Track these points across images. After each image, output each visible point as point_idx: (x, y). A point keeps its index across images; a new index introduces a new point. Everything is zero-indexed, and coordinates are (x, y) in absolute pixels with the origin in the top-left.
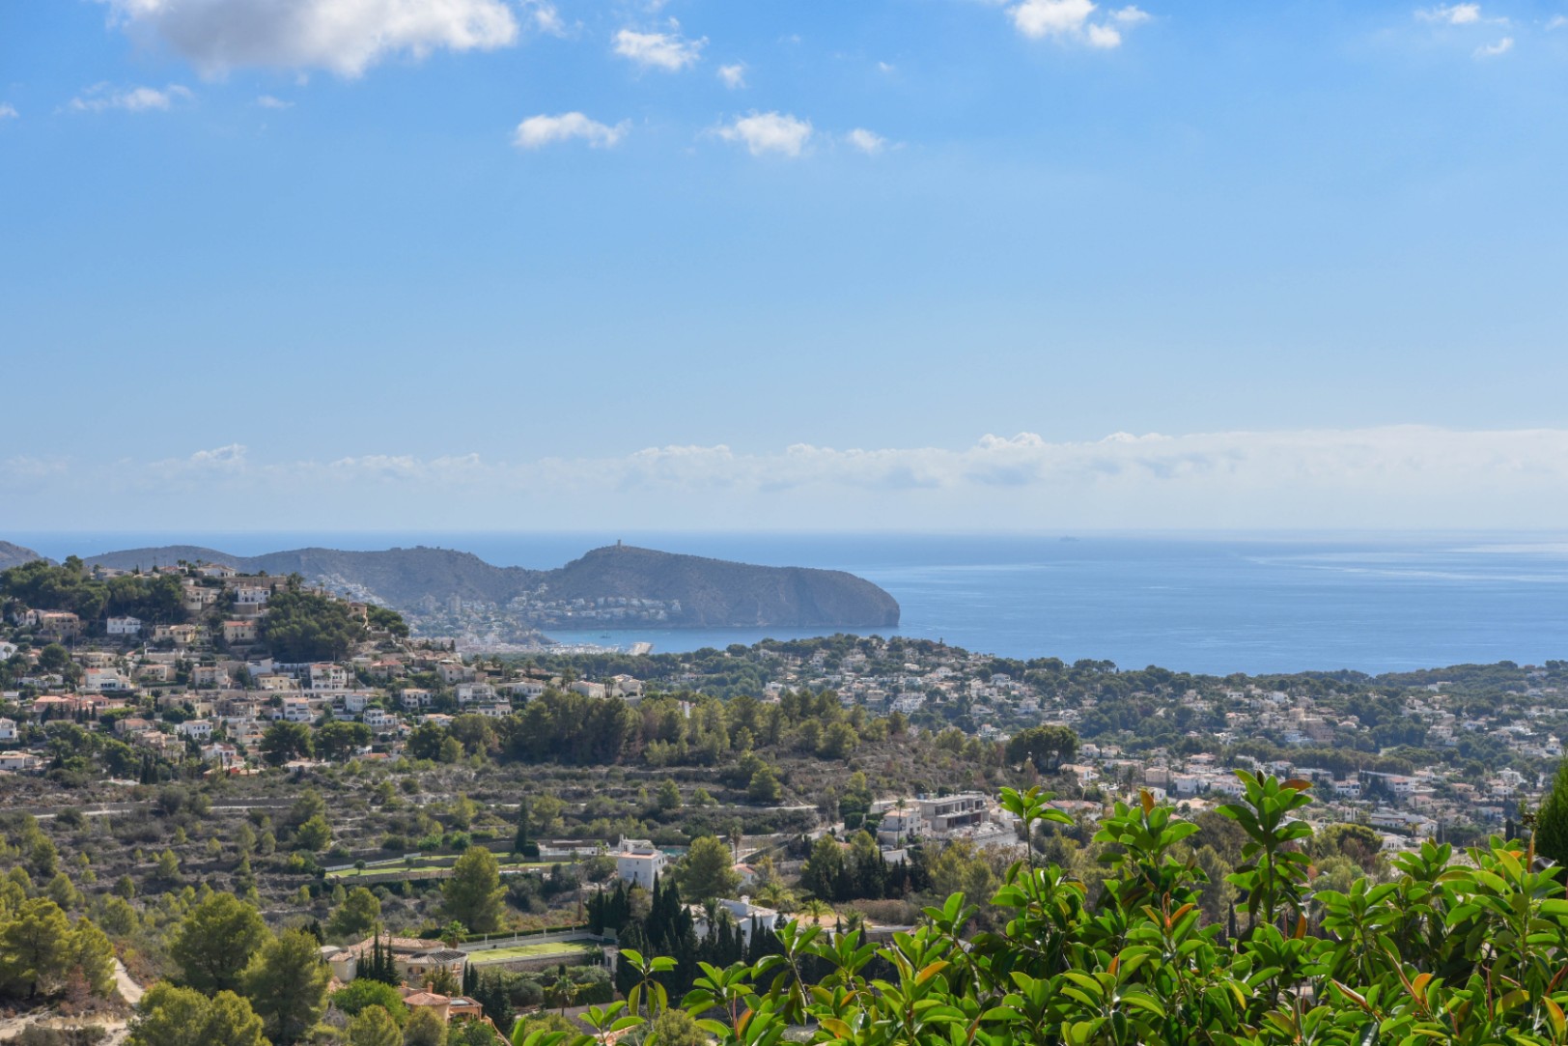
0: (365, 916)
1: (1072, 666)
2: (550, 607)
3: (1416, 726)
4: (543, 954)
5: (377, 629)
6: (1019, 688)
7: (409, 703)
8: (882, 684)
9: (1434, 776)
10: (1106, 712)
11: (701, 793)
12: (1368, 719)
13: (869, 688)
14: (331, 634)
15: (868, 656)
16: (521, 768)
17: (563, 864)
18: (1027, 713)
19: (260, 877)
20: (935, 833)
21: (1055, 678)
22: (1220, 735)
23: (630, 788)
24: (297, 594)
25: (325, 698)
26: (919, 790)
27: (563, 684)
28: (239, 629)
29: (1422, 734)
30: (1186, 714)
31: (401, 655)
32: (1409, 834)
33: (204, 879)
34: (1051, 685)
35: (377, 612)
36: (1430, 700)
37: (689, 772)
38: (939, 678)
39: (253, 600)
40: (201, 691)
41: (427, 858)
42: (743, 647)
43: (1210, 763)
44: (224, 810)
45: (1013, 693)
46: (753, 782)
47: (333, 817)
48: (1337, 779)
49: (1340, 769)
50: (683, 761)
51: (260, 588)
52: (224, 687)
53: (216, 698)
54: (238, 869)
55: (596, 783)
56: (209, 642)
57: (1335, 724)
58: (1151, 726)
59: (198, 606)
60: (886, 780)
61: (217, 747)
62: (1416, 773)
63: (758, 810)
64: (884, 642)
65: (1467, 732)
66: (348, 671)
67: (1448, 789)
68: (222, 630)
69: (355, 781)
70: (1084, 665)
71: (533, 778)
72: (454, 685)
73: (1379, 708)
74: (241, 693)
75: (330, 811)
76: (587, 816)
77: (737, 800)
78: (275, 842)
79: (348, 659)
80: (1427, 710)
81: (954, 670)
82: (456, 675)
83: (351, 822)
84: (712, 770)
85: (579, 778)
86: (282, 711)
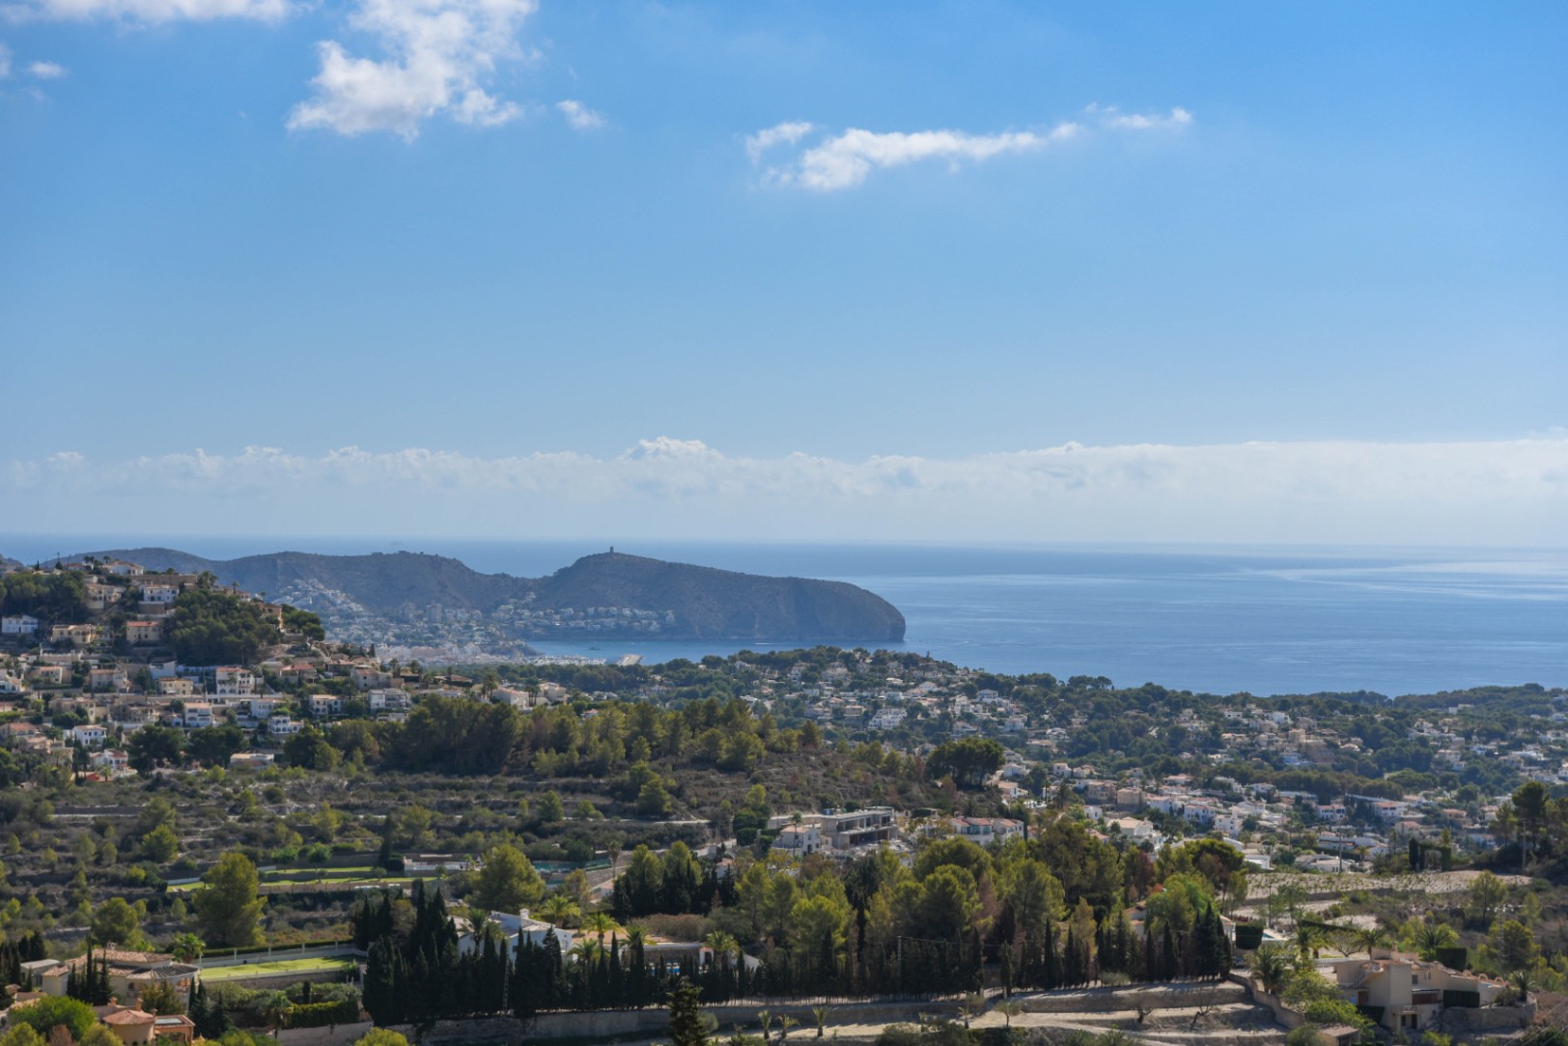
0: (118, 928)
1: (1066, 683)
2: (538, 617)
3: (1422, 749)
4: (291, 970)
5: (293, 631)
6: (1006, 704)
7: (318, 710)
8: (861, 700)
9: (1424, 801)
10: (1095, 731)
11: (586, 806)
12: (1372, 741)
13: (848, 703)
14: (240, 637)
15: (849, 670)
16: (397, 778)
17: (426, 879)
18: (1012, 731)
19: (97, 890)
20: (835, 851)
21: (1045, 695)
22: (1214, 757)
23: (511, 800)
24: (205, 593)
25: (229, 704)
26: (825, 805)
27: (483, 692)
28: (143, 629)
29: (1429, 757)
30: (1180, 733)
31: (314, 659)
32: (1357, 858)
33: (34, 891)
34: (1039, 702)
35: (293, 613)
36: (1440, 723)
37: (577, 784)
38: (923, 694)
39: (159, 599)
40: (97, 695)
41: (281, 872)
42: (719, 658)
43: (1187, 784)
44: (68, 819)
45: (1000, 709)
46: (641, 794)
47: (184, 826)
48: (1322, 802)
49: (1326, 793)
50: (571, 771)
51: (167, 587)
52: (123, 691)
53: (112, 703)
54: (74, 882)
55: (475, 794)
56: (109, 643)
57: (1337, 746)
58: (1142, 746)
59: (99, 605)
60: (789, 793)
61: (108, 754)
62: (1406, 797)
63: (645, 825)
64: (868, 655)
65: (1476, 757)
66: (257, 675)
67: (1439, 815)
68: (124, 631)
69: (215, 790)
70: (1077, 682)
71: (409, 788)
72: (367, 691)
73: (1384, 730)
74: (141, 698)
75: (183, 821)
76: (461, 829)
77: (624, 814)
78: (116, 852)
79: (259, 662)
80: (1436, 733)
81: (939, 685)
82: (370, 681)
83: (203, 833)
84: (602, 781)
85: (457, 788)
86: (183, 717)
